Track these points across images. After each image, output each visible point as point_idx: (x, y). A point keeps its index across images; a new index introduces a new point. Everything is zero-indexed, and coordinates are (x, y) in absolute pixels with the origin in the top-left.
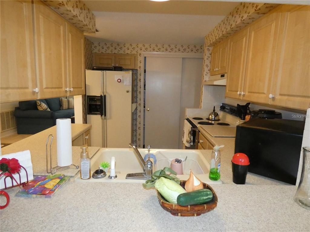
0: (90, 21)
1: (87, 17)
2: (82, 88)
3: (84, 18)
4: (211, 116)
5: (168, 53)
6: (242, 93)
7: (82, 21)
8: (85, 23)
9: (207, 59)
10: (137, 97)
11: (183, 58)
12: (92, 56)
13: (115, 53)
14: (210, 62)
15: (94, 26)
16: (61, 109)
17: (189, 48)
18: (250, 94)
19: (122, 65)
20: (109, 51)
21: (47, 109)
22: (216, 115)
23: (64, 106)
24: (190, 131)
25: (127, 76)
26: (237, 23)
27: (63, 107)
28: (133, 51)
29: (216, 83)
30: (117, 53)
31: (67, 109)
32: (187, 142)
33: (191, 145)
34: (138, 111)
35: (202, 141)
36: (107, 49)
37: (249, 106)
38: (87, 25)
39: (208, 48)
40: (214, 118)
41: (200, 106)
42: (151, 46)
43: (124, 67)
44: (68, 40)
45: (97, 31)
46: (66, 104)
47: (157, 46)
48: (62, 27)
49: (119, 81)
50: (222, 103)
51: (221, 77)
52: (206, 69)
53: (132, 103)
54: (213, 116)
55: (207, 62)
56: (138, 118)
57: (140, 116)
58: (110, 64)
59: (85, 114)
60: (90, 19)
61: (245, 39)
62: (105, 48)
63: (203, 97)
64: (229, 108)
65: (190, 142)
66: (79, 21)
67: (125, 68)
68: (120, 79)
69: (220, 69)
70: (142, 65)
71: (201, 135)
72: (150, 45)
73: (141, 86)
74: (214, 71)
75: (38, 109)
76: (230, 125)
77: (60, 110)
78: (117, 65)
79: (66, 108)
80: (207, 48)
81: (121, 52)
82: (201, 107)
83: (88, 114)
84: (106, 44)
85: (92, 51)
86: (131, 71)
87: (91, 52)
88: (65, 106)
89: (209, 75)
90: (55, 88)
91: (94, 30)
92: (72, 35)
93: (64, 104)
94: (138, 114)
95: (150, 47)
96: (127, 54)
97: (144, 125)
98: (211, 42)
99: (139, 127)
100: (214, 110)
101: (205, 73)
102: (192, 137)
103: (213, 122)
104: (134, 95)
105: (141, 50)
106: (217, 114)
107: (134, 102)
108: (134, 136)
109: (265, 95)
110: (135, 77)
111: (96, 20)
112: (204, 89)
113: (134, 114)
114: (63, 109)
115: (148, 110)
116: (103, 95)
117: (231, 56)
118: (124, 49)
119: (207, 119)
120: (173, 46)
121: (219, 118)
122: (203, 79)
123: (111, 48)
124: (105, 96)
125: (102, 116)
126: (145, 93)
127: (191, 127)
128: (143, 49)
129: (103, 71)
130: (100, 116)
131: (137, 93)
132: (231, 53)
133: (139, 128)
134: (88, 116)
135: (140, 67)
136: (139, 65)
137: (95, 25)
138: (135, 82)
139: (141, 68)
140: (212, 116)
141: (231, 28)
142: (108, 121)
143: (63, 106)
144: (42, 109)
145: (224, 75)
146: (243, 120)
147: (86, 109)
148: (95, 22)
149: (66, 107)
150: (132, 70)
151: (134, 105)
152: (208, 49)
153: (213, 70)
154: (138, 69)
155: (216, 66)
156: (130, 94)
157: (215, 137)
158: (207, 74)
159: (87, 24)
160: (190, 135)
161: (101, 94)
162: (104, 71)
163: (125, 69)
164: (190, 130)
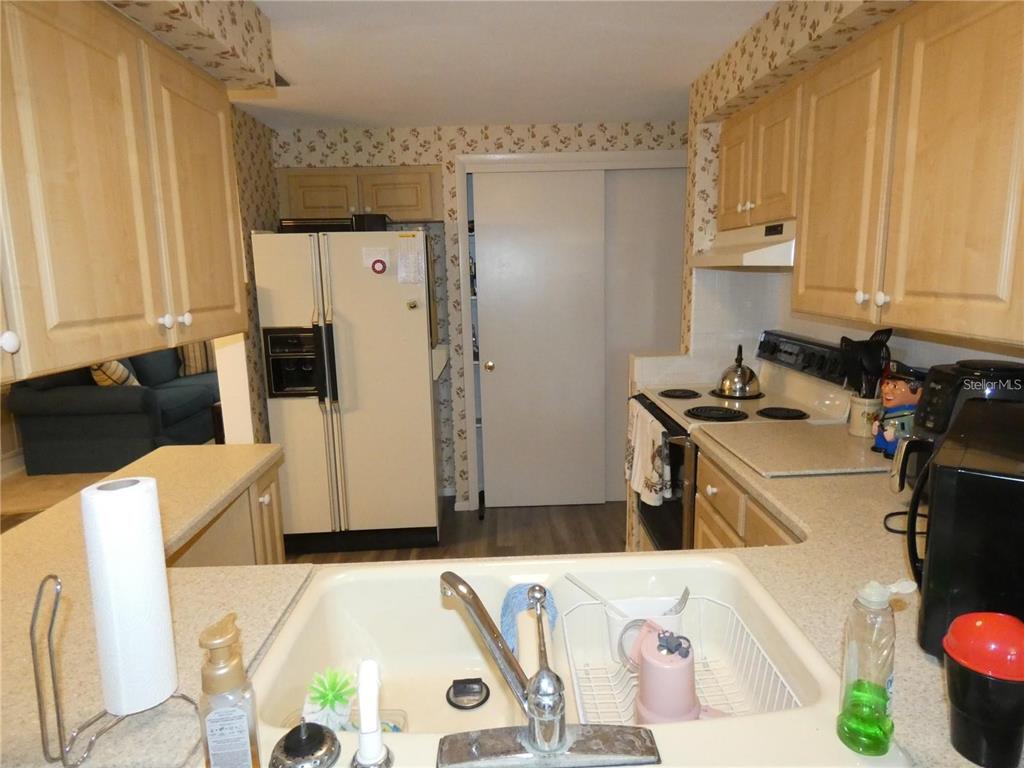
0: (247, 39)
1: (234, 21)
2: (231, 307)
3: (220, 24)
4: (727, 383)
5: (550, 155)
6: (881, 298)
7: (211, 36)
8: (226, 45)
9: (703, 169)
10: (446, 322)
11: (606, 170)
12: (275, 180)
13: (357, 166)
14: (714, 180)
15: (265, 59)
16: (182, 374)
17: (627, 133)
18: (912, 300)
19: (384, 207)
20: (334, 160)
21: (128, 378)
22: (749, 377)
23: (192, 364)
24: (660, 447)
25: (405, 250)
26: (842, 16)
27: (187, 368)
28: (424, 154)
29: (750, 259)
30: (365, 164)
31: (203, 373)
32: (649, 486)
33: (664, 498)
34: (454, 372)
35: (715, 490)
36: (328, 151)
37: (888, 344)
38: (234, 55)
39: (706, 126)
40: (742, 389)
41: (683, 346)
42: (488, 132)
43: (394, 216)
44: (159, 117)
45: (280, 81)
46: (198, 354)
47: (509, 130)
48: (122, 61)
49: (379, 267)
50: (765, 332)
51: (766, 235)
52: (701, 209)
53: (432, 346)
54: (736, 380)
55: (704, 181)
56: (454, 396)
57: (461, 390)
58: (341, 207)
59: (259, 396)
60: (249, 28)
61: (876, 76)
62: (321, 147)
63: (693, 312)
64: (795, 349)
65: (661, 489)
66: (200, 33)
67: (399, 220)
68: (382, 262)
69: (759, 202)
70: (460, 204)
71: (706, 461)
72: (486, 128)
73: (459, 280)
74: (736, 212)
75: (94, 383)
76: (808, 417)
77: (178, 377)
78: (368, 210)
79: (200, 371)
80: (701, 126)
81: (381, 159)
82: (687, 350)
83: (272, 396)
84: (322, 134)
85: (275, 162)
86: (420, 228)
87: (270, 164)
88: (195, 364)
89: (712, 228)
90: (111, 320)
91: (270, 76)
92: (174, 96)
93: (191, 355)
94: (456, 383)
95: (487, 137)
96: (403, 164)
97: (479, 421)
98: (721, 103)
99: (461, 430)
100: (739, 360)
101: (697, 223)
102: (667, 470)
103: (737, 405)
104: (436, 316)
105: (454, 151)
106: (752, 375)
107: (437, 343)
108: (445, 463)
109: (1000, 306)
110: (437, 249)
111: (273, 33)
112: (694, 281)
113: (441, 385)
114: (187, 373)
115: (491, 368)
116: (321, 324)
117: (810, 150)
118: (388, 147)
119: (713, 393)
120: (567, 130)
121: (758, 390)
122: (692, 244)
123: (341, 148)
124: (329, 327)
125: (322, 400)
126: (474, 304)
127: (663, 433)
128: (461, 144)
129: (315, 234)
130: (314, 400)
131: (446, 307)
132: (811, 137)
133: (462, 432)
134: (272, 403)
135: (453, 212)
136: (449, 203)
137: (270, 56)
138: (438, 267)
139: (457, 215)
140: (732, 382)
141: (814, 36)
142: (347, 418)
143: (187, 363)
144: (109, 382)
145: (781, 226)
146: (864, 397)
147: (262, 376)
148: (269, 42)
149: (199, 365)
150: (425, 223)
151: (440, 353)
152: (706, 131)
153: (731, 208)
154: (447, 219)
155: (741, 196)
156: (422, 313)
157: (772, 477)
158: (704, 226)
159: (233, 49)
160: (658, 461)
161: (315, 319)
162: (321, 234)
163: (396, 223)
164: (660, 442)
